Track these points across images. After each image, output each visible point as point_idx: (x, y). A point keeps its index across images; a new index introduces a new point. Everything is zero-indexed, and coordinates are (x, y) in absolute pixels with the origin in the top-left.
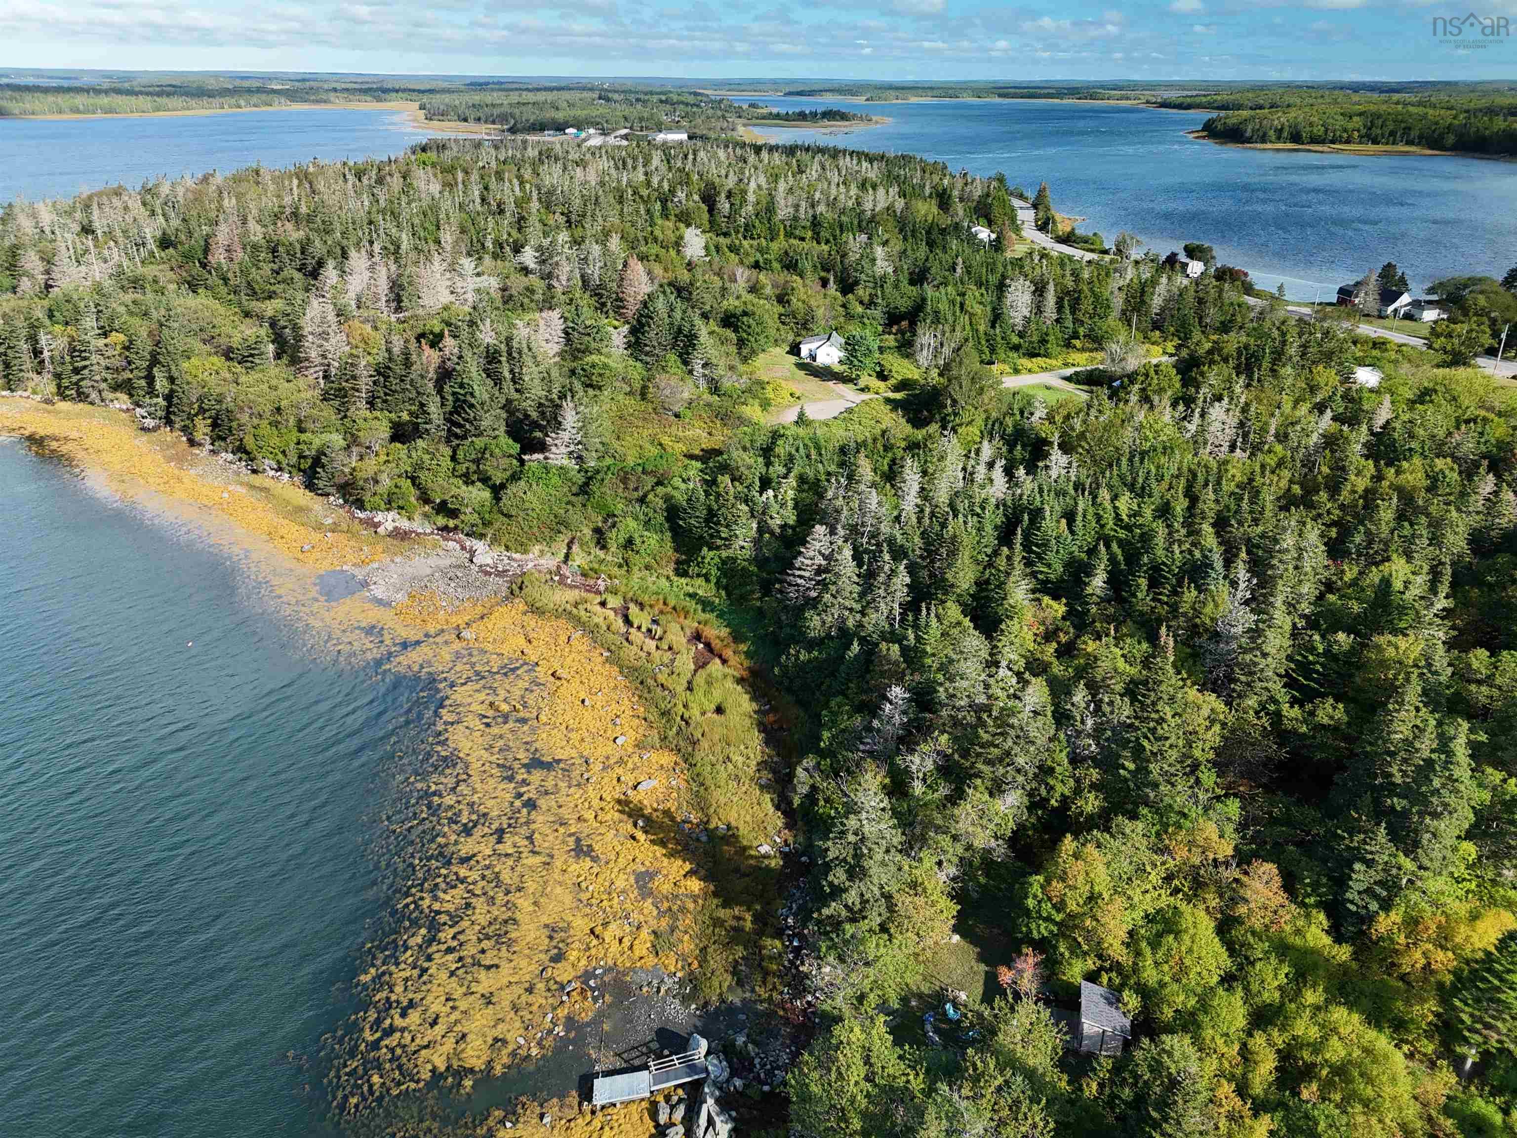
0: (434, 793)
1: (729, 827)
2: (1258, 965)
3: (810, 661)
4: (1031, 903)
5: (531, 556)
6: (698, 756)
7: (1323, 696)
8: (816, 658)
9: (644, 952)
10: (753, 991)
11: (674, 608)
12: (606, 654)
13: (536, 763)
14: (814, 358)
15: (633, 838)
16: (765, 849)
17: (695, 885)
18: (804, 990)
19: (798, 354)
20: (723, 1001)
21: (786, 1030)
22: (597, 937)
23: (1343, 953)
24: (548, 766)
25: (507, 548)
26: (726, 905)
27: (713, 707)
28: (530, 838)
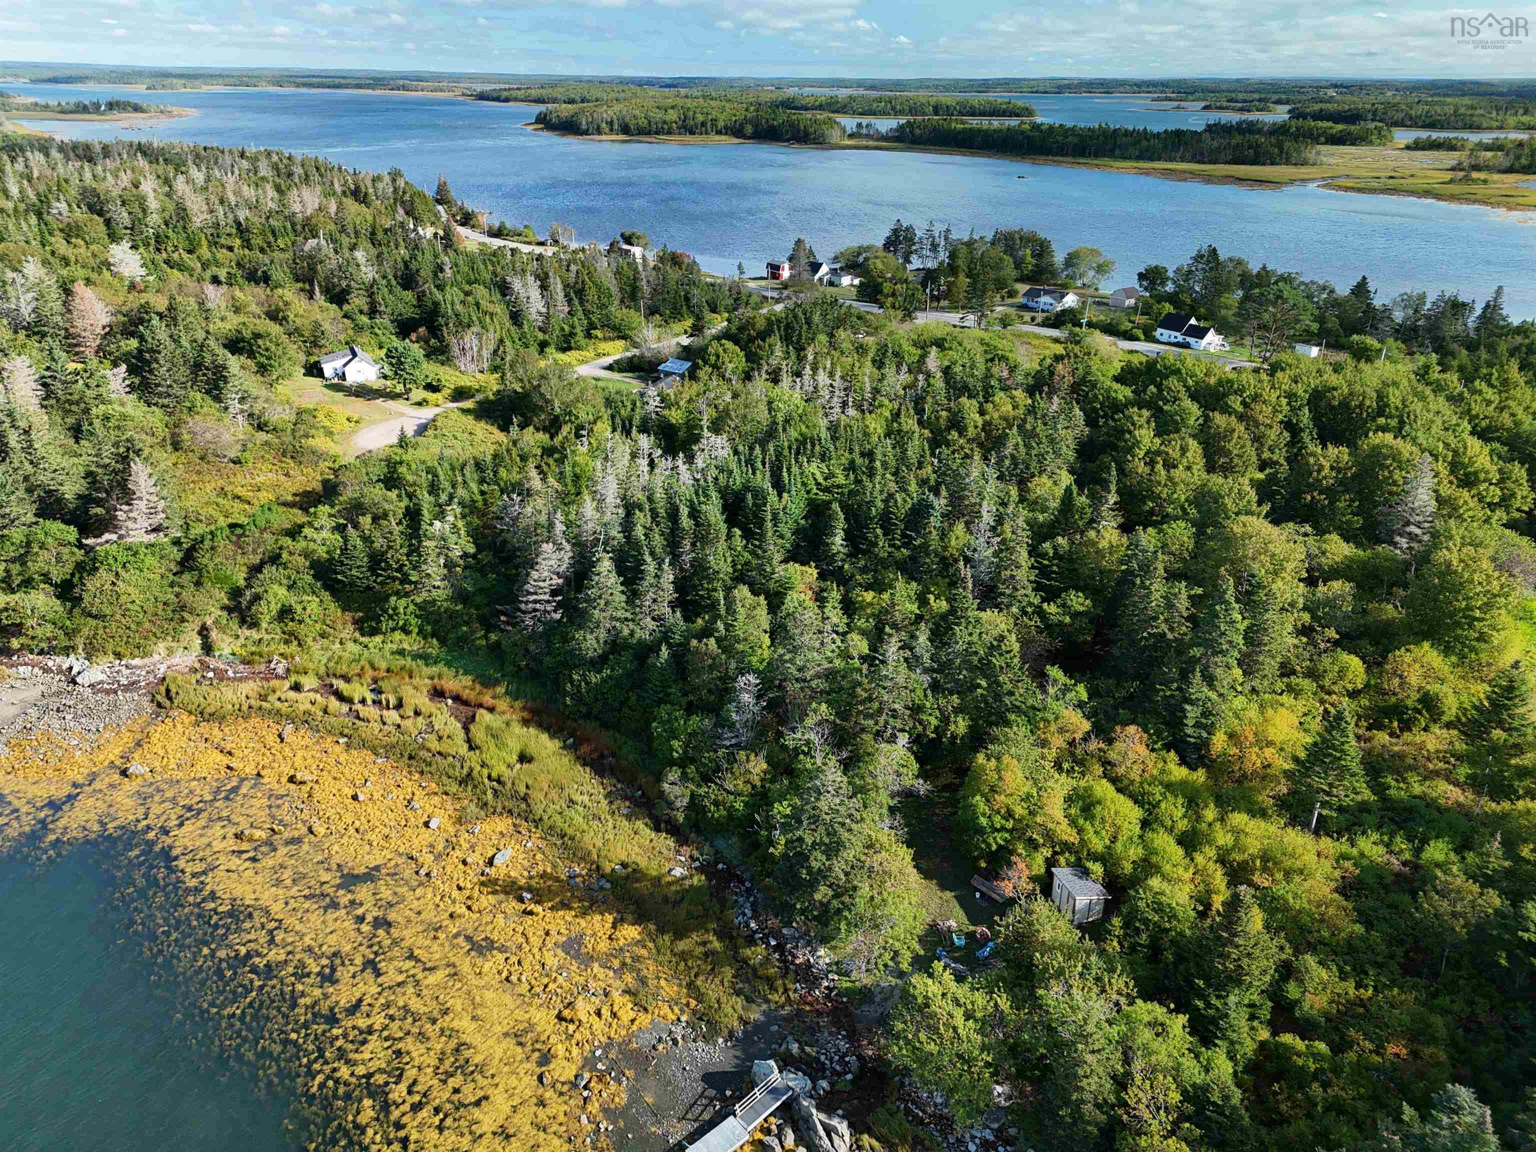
0: (248, 955)
1: (624, 865)
2: (1163, 805)
3: (604, 681)
4: (983, 821)
5: (156, 657)
6: (538, 810)
7: (1066, 590)
8: (610, 677)
9: (632, 1015)
10: (767, 1001)
11: (388, 671)
12: (342, 740)
13: (350, 880)
14: (343, 377)
15: (531, 913)
16: (678, 872)
17: (630, 932)
18: (816, 978)
19: (320, 374)
20: (746, 1023)
21: (824, 1021)
22: (572, 1021)
23: (1200, 776)
24: (371, 876)
25: (118, 656)
26: (679, 935)
27: (515, 757)
28: (411, 957)
